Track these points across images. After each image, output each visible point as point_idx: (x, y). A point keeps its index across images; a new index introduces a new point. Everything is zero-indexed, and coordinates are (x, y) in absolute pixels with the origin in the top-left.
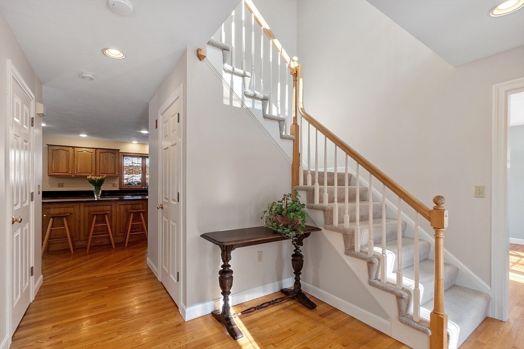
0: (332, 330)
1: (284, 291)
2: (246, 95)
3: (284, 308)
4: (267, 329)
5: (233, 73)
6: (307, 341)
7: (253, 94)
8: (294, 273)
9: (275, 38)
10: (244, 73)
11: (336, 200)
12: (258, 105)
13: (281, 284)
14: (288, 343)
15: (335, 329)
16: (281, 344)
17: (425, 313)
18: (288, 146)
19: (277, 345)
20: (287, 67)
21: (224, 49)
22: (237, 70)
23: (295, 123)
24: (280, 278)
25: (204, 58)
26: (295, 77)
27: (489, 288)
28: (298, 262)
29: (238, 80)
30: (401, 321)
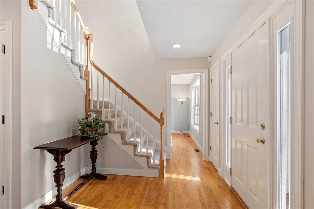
0: (121, 184)
1: (82, 177)
2: (62, 45)
3: (90, 184)
4: (89, 198)
5: (54, 26)
6: (114, 193)
7: (67, 45)
8: (92, 162)
9: (78, 11)
10: (62, 29)
11: (116, 116)
12: (69, 54)
13: (80, 173)
14: (105, 198)
15: (122, 183)
16: (103, 200)
17: (157, 162)
18: (83, 83)
19: (101, 201)
20: (83, 32)
21: (49, 7)
22: (58, 26)
23: (87, 69)
24: (79, 170)
25: (35, 9)
26: (87, 40)
27: (166, 148)
28: (94, 155)
29: (57, 33)
30: (149, 167)
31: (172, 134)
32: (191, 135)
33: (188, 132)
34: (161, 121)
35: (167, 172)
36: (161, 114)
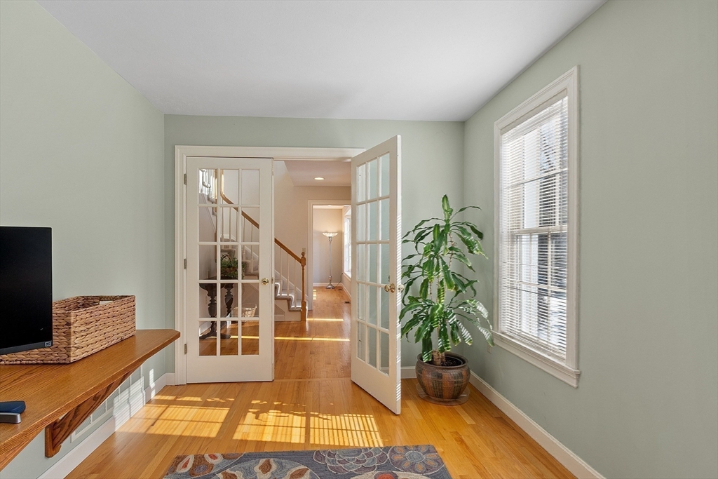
17: (299, 306)
30: (290, 311)
31: (315, 288)
32: (345, 288)
33: (341, 284)
34: (303, 261)
35: (309, 316)
36: (303, 254)
